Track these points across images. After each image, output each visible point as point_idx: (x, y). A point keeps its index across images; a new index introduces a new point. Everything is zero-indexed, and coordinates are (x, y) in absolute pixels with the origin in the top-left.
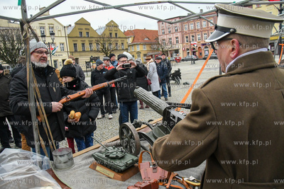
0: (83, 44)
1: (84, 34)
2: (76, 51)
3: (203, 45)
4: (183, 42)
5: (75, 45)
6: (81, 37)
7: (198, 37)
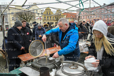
0: (48, 17)
1: (49, 14)
2: (45, 20)
3: (94, 20)
4: (86, 18)
5: (45, 17)
6: (47, 14)
7: (92, 17)
